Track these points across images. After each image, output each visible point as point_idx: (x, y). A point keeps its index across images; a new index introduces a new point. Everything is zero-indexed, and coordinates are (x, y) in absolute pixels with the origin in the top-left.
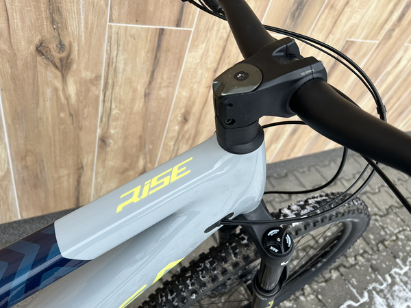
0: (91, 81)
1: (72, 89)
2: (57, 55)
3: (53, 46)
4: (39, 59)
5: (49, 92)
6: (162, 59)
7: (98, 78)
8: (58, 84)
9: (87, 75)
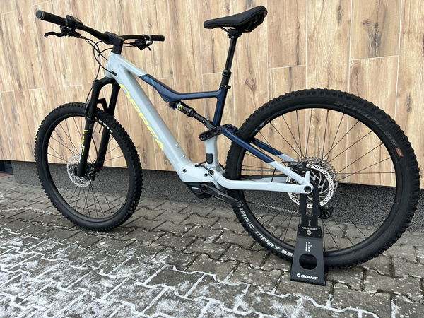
0: (264, 95)
1: (257, 99)
2: (251, 84)
3: (250, 81)
4: (246, 86)
5: (249, 100)
6: (294, 82)
7: (266, 93)
8: (252, 97)
9: (262, 92)
